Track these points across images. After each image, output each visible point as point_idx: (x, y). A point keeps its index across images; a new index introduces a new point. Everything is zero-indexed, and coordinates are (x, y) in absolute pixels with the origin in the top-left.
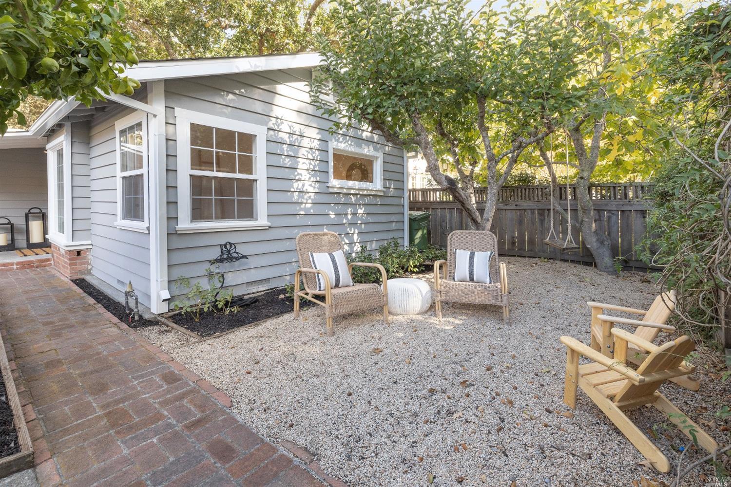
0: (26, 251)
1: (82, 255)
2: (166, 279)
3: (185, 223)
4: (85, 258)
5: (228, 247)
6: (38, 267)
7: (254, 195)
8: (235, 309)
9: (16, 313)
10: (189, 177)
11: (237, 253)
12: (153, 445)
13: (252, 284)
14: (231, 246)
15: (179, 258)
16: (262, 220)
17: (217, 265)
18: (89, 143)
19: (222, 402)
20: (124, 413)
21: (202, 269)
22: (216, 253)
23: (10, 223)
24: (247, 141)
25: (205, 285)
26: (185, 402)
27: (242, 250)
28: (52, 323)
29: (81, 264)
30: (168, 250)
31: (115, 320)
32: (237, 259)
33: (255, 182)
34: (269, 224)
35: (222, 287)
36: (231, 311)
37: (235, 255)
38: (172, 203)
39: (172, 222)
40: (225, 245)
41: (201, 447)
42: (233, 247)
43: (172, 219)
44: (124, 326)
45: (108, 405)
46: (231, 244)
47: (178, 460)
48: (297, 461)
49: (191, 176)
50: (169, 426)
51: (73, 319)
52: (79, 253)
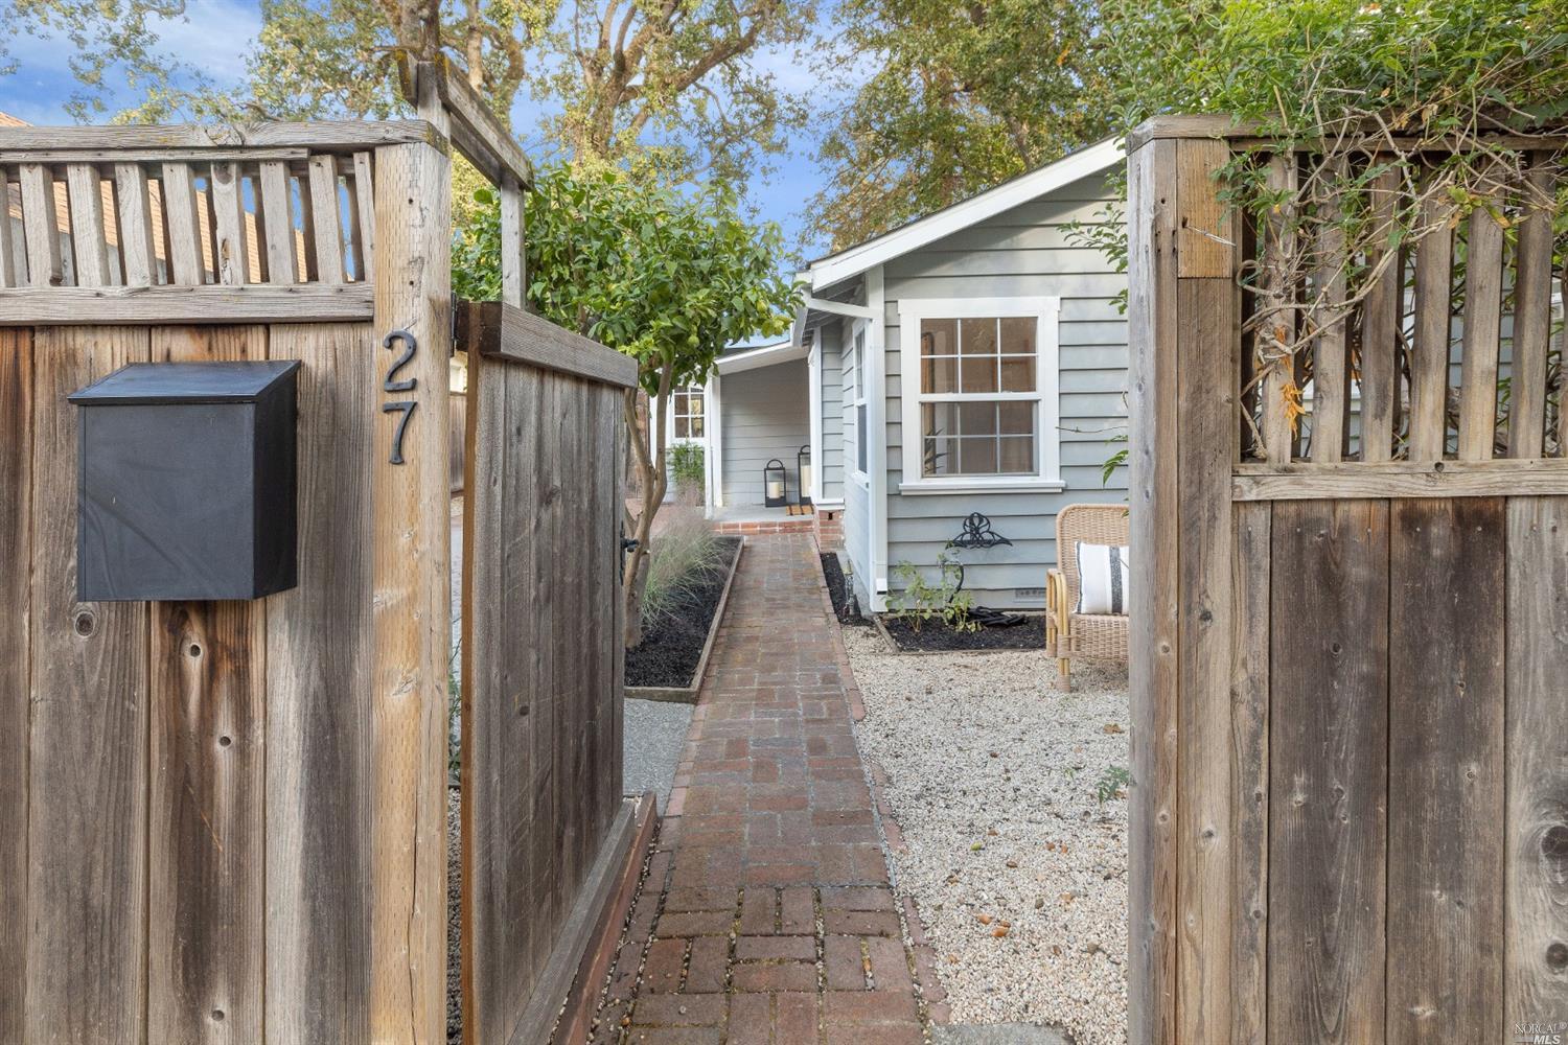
0: (796, 509)
1: (834, 519)
2: (885, 562)
3: (913, 478)
4: (837, 524)
5: (976, 522)
6: (800, 531)
7: (1034, 430)
8: (972, 627)
9: (752, 583)
10: (918, 406)
11: (992, 533)
12: (773, 722)
13: (1027, 593)
14: (981, 521)
15: (904, 532)
16: (1048, 475)
17: (954, 549)
18: (841, 353)
19: (856, 713)
20: (772, 693)
21: (932, 555)
22: (955, 530)
23: (782, 468)
24: (1021, 332)
25: (935, 579)
26: (823, 703)
27: (1002, 529)
28: (774, 600)
29: (834, 531)
30: (889, 519)
31: (831, 610)
32: (991, 543)
33: (1035, 406)
34: (1062, 483)
35: (959, 589)
36: (965, 627)
37: (987, 536)
38: (894, 448)
39: (895, 477)
40: (971, 518)
41: (804, 737)
42: (985, 522)
43: (894, 472)
44: (834, 618)
45: (765, 683)
46: (981, 517)
47: (781, 738)
48: (867, 780)
49: (923, 404)
50: (795, 714)
51: (795, 598)
52: (831, 516)
